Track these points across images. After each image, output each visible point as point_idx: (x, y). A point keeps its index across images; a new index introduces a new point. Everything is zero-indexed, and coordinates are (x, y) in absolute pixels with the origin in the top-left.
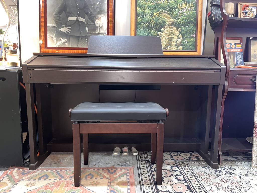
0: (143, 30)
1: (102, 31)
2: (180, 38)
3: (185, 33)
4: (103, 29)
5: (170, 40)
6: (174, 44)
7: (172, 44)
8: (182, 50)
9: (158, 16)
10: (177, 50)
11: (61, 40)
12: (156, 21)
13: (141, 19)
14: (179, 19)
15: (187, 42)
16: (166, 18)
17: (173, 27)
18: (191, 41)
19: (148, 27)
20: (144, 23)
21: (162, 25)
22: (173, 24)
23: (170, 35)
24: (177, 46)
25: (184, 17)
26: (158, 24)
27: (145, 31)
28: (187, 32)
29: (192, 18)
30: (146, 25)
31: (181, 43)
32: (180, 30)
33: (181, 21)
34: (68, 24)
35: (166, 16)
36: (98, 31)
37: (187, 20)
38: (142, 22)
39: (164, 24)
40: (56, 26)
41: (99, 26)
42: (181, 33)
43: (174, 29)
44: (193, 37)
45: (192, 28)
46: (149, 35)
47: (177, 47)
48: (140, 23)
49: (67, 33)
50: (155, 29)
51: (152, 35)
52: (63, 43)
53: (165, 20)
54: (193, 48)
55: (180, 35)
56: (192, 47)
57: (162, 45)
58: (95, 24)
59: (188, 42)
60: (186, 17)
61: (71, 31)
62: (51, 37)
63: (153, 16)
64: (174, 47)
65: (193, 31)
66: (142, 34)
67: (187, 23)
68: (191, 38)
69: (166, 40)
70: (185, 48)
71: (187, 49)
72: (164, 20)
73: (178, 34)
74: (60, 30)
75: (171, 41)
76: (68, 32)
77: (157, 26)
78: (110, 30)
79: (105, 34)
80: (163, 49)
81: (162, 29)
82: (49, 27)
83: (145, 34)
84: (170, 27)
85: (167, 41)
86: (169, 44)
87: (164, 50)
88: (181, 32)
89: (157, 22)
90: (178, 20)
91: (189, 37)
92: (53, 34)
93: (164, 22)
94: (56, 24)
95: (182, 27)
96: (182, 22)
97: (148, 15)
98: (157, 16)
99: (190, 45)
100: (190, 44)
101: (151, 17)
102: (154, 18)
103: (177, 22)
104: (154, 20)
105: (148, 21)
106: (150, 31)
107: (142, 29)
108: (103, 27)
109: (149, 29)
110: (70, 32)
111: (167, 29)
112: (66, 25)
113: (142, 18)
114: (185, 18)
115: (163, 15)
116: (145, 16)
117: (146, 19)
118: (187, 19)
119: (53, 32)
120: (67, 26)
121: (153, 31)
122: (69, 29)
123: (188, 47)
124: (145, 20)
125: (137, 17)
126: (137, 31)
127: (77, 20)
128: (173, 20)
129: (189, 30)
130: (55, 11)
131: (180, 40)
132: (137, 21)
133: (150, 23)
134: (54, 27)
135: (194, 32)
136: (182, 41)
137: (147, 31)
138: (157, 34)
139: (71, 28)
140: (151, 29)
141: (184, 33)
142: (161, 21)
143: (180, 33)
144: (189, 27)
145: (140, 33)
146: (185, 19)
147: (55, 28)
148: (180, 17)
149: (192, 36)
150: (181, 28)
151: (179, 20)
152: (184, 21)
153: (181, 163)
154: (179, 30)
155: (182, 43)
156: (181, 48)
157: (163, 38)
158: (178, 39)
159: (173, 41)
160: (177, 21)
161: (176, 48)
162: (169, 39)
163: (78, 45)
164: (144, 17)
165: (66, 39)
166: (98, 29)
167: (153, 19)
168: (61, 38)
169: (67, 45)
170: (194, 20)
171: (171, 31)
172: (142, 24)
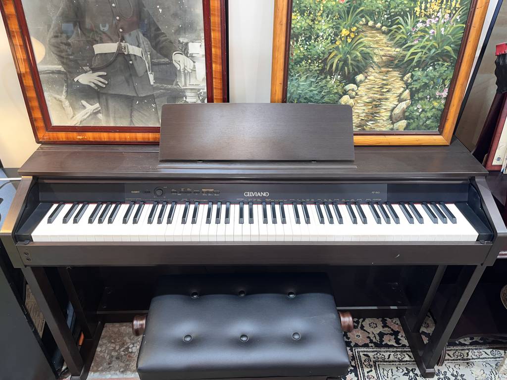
0: (305, 81)
1: (193, 81)
2: (405, 100)
3: (420, 87)
4: (196, 78)
5: (375, 106)
6: (385, 115)
7: (381, 116)
8: (404, 129)
9: (353, 39)
10: (392, 129)
11: (83, 106)
12: (345, 54)
13: (302, 49)
14: (411, 46)
15: (420, 110)
16: (376, 46)
17: (391, 69)
18: (434, 107)
19: (322, 71)
20: (310, 61)
21: (360, 65)
22: (391, 63)
23: (378, 91)
24: (392, 119)
25: (426, 41)
26: (350, 61)
27: (312, 82)
28: (426, 84)
29: (449, 45)
30: (315, 67)
31: (404, 112)
32: (408, 78)
33: (415, 54)
34: (94, 65)
35: (377, 39)
36: (181, 83)
37: (433, 50)
38: (305, 58)
39: (366, 63)
40: (63, 69)
41: (182, 67)
42: (409, 87)
43: (393, 77)
44: (440, 98)
45: (443, 71)
46: (323, 93)
47: (393, 123)
48: (298, 62)
49: (96, 88)
50: (339, 77)
51: (329, 93)
52: (90, 115)
53: (370, 52)
54: (434, 124)
55: (408, 91)
56: (432, 122)
57: (353, 117)
58: (170, 63)
59: (423, 110)
60: (433, 43)
61: (107, 83)
62: (55, 98)
63: (337, 39)
64: (385, 123)
65: (444, 80)
66: (302, 91)
67: (432, 58)
68: (435, 98)
69: (365, 105)
70: (414, 125)
71: (418, 128)
72: (368, 50)
73: (402, 89)
74: (76, 80)
75: (378, 108)
76: (100, 84)
77: (346, 68)
78: (214, 80)
79: (201, 91)
80: (354, 127)
81: (360, 77)
82: (45, 72)
83: (311, 91)
84: (383, 69)
85: (367, 109)
86: (373, 115)
87: (356, 130)
88: (410, 84)
89: (348, 56)
90: (409, 50)
91: (428, 97)
92: (60, 93)
93: (366, 56)
94: (63, 64)
95: (417, 69)
96: (419, 55)
97: (325, 37)
98: (349, 40)
99: (428, 118)
100: (429, 114)
101: (333, 42)
102: (340, 46)
103: (404, 56)
104: (341, 50)
105: (322, 55)
106: (324, 81)
107: (303, 78)
108: (195, 71)
109: (323, 77)
110: (104, 86)
111: (374, 76)
112: (90, 66)
113: (306, 46)
114: (430, 44)
115: (366, 36)
116: (315, 39)
117: (317, 47)
118: (435, 47)
119: (58, 87)
120: (94, 70)
121: (333, 82)
122: (100, 76)
123: (421, 124)
124: (313, 52)
125: (291, 43)
126: (289, 83)
127: (120, 53)
128: (394, 49)
129: (432, 79)
130: (52, 27)
131: (403, 105)
132: (292, 54)
133: (326, 59)
134: (59, 72)
135: (447, 83)
136: (408, 108)
137: (318, 83)
138: (345, 90)
139: (105, 74)
140: (329, 77)
141: (418, 86)
142: (359, 55)
143: (407, 85)
144: (435, 69)
145: (298, 87)
146: (429, 46)
147: (63, 76)
148: (416, 42)
149: (437, 94)
150: (413, 73)
151: (412, 50)
152: (426, 53)
153: (363, 358)
154: (405, 78)
155: (407, 114)
156: (403, 123)
157: (359, 101)
158: (397, 103)
159: (385, 109)
160: (405, 53)
161: (388, 126)
162: (374, 103)
163: (131, 121)
164: (313, 41)
165: (97, 105)
166: (180, 76)
167: (337, 48)
168: (84, 102)
169: (103, 121)
170: (454, 50)
171: (384, 82)
172: (303, 63)
